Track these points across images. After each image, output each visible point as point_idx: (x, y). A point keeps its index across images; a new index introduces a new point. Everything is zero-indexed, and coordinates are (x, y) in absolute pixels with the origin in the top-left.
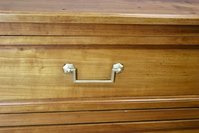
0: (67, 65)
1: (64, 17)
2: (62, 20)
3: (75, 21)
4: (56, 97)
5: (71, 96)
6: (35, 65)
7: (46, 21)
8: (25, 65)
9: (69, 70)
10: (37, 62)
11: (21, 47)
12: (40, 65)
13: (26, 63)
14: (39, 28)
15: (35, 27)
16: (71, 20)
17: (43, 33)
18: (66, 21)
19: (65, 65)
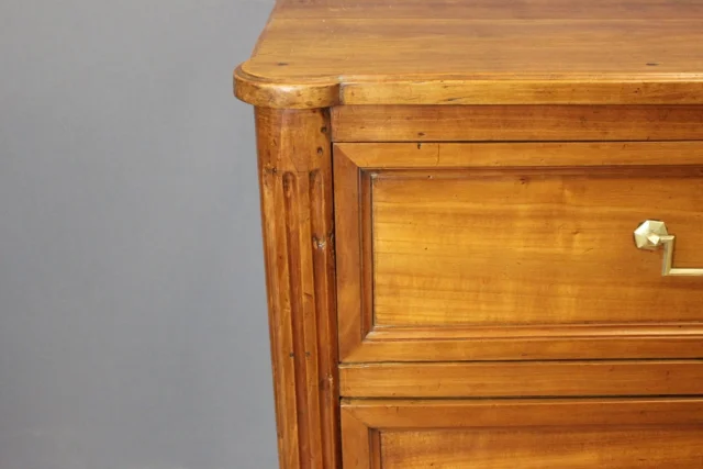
0: (647, 225)
1: (662, 88)
2: (654, 95)
3: (694, 98)
4: (604, 316)
5: (647, 316)
6: (558, 223)
7: (609, 98)
8: (530, 223)
9: (655, 240)
10: (562, 215)
11: (526, 174)
12: (571, 225)
13: (531, 217)
14: (582, 118)
15: (571, 117)
16: (681, 96)
17: (594, 133)
18: (665, 98)
19: (641, 224)
